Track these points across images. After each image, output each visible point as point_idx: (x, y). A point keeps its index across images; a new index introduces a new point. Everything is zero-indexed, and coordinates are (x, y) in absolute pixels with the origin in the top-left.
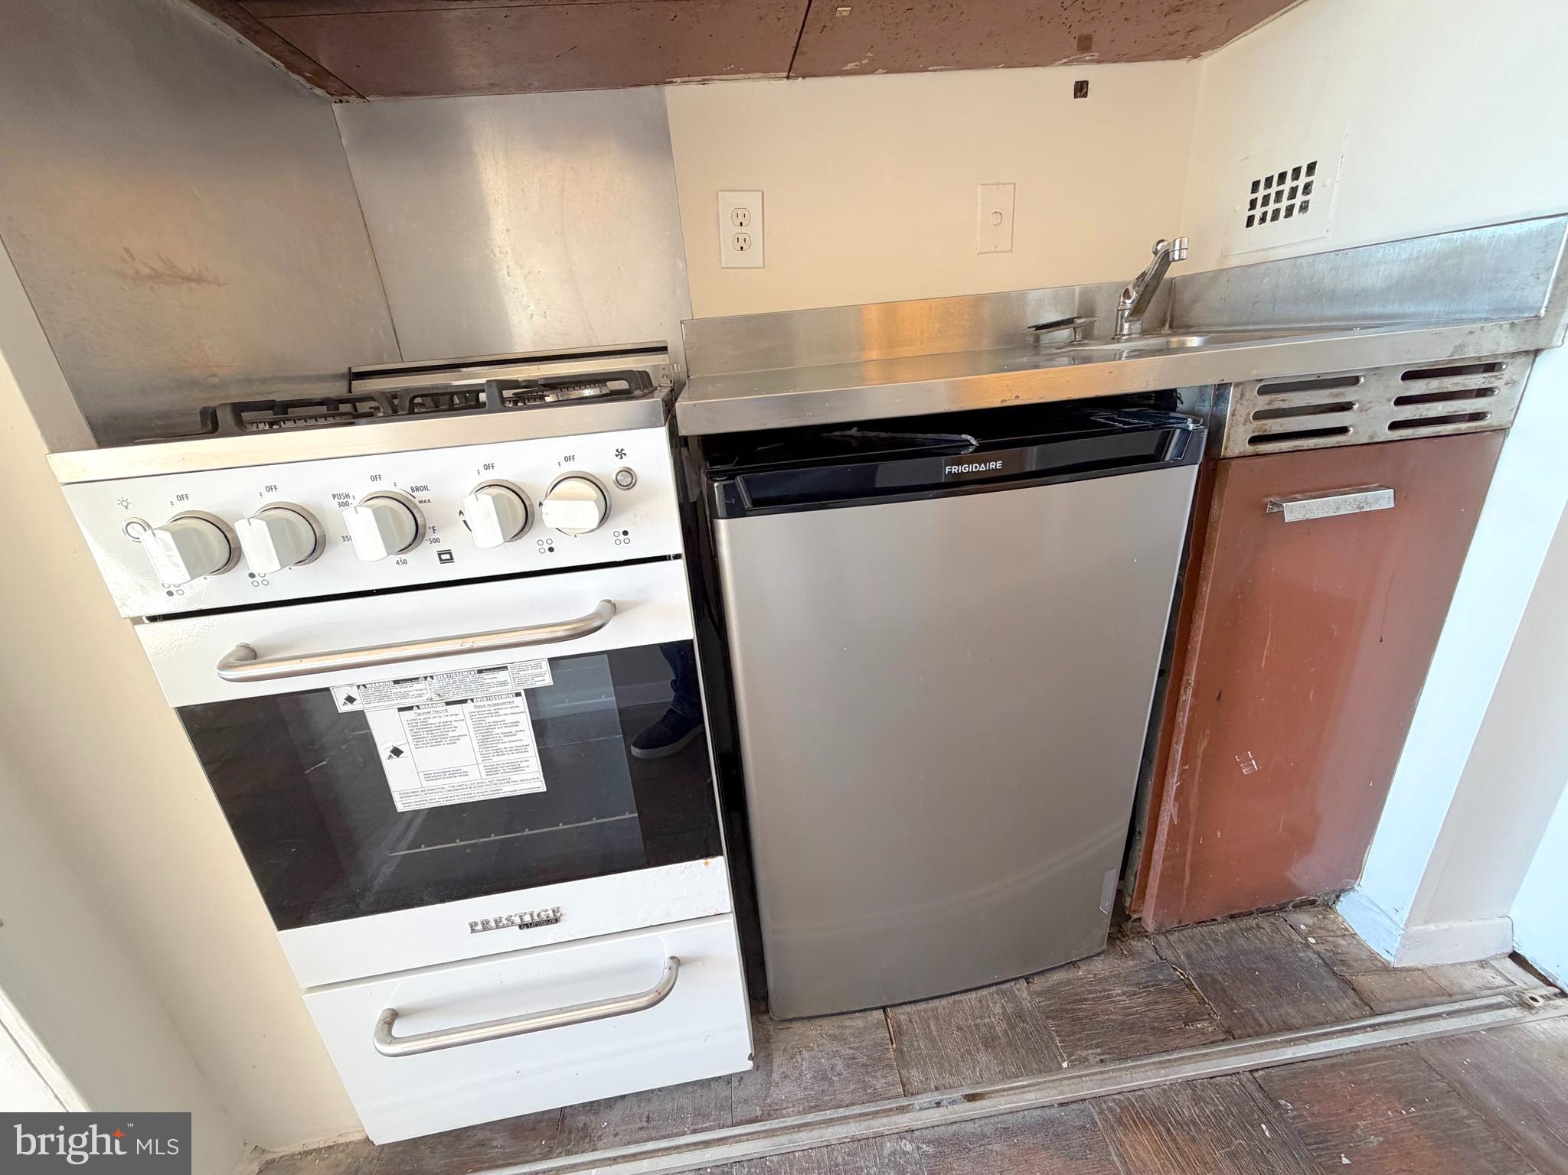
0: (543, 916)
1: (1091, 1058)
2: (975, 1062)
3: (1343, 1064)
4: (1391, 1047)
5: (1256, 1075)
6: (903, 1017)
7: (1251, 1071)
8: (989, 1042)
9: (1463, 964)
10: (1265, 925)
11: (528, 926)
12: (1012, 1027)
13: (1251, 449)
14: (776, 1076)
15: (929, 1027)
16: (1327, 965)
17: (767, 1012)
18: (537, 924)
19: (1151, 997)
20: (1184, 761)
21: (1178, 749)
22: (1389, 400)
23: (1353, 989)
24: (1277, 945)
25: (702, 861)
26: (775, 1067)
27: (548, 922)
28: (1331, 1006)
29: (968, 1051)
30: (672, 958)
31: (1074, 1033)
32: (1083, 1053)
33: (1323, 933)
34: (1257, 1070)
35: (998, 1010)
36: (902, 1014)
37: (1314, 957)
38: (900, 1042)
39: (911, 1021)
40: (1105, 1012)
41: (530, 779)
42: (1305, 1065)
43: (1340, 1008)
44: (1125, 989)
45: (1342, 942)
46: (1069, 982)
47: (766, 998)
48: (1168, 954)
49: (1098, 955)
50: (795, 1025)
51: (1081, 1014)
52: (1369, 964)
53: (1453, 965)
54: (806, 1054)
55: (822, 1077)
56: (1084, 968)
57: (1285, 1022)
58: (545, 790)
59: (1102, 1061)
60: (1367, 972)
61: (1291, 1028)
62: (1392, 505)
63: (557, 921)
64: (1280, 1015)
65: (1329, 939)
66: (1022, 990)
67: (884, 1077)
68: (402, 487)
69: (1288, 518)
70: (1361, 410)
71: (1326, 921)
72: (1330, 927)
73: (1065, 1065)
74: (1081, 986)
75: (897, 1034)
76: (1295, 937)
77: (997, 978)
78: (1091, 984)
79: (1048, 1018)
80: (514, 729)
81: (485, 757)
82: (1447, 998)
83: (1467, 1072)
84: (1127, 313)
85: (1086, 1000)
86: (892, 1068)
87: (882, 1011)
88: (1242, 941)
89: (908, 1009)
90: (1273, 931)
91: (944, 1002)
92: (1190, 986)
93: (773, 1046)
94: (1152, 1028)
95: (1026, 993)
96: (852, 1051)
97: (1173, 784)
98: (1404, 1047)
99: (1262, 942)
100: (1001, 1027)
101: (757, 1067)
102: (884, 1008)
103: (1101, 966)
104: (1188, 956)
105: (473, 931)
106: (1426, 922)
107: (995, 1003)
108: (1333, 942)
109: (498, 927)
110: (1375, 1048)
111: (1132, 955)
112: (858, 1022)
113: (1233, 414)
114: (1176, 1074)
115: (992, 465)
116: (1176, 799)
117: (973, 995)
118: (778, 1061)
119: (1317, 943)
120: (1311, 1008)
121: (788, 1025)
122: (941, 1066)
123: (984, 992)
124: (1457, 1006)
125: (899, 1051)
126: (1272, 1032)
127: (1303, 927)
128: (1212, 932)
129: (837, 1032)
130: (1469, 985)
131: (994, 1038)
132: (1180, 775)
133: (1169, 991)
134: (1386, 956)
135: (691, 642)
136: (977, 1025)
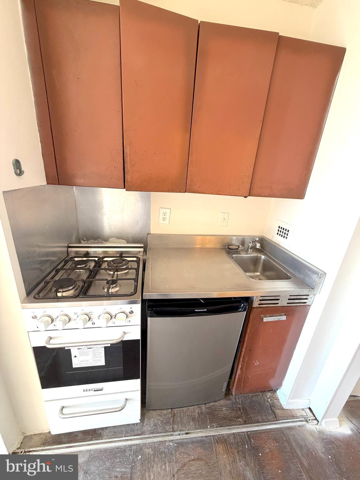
0: (99, 389)
1: (215, 426)
2: (190, 424)
3: (266, 432)
4: (277, 429)
5: (248, 433)
6: (176, 411)
7: (247, 432)
8: (194, 419)
9: (299, 409)
10: (261, 395)
11: (96, 391)
12: (199, 416)
13: (258, 306)
14: (145, 424)
15: (181, 415)
16: (271, 407)
17: (145, 407)
18: (98, 391)
19: (231, 411)
20: (242, 362)
21: (241, 359)
22: (287, 299)
23: (274, 414)
24: (261, 401)
25: (135, 380)
26: (145, 422)
27: (100, 390)
28: (268, 417)
29: (189, 422)
30: (126, 399)
31: (212, 419)
32: (213, 424)
33: (272, 398)
34: (249, 432)
35: (197, 411)
36: (175, 411)
37: (268, 404)
38: (174, 418)
39: (177, 413)
40: (221, 414)
41: (102, 362)
42: (259, 431)
43: (270, 418)
44: (226, 409)
45: (275, 401)
46: (214, 406)
47: (145, 403)
48: (238, 400)
49: (222, 399)
50: (151, 411)
51: (215, 414)
52: (280, 407)
53: (297, 409)
54: (152, 419)
55: (155, 425)
56: (218, 402)
57: (258, 420)
58: (105, 365)
59: (217, 427)
60: (279, 409)
61: (259, 422)
62: (286, 319)
63: (102, 390)
64: (257, 419)
65: (273, 400)
66: (203, 407)
67: (169, 426)
68: (88, 312)
69: (264, 321)
70: (281, 301)
71: (274, 395)
72: (274, 397)
73: (209, 427)
74: (216, 407)
75: (174, 416)
76: (266, 399)
77: (198, 404)
78: (219, 406)
79: (207, 415)
80: (100, 354)
81: (93, 358)
82: (292, 418)
83: (291, 436)
84: (250, 247)
85: (217, 411)
86: (171, 424)
87: (171, 409)
88: (254, 399)
89: (177, 409)
90: (262, 397)
91: (185, 408)
92: (240, 409)
93: (145, 416)
94: (230, 419)
95: (204, 407)
96: (163, 419)
97: (240, 366)
98: (281, 429)
99: (259, 399)
100: (197, 416)
101: (141, 422)
102: (172, 409)
103: (222, 402)
104: (242, 401)
105: (84, 391)
106: (292, 399)
107: (197, 409)
108: (274, 401)
109: (89, 391)
110: (274, 429)
111: (230, 400)
112: (165, 412)
113: (255, 300)
114: (232, 431)
115: (205, 310)
116: (240, 369)
117: (192, 407)
118: (146, 420)
119: (270, 401)
120: (264, 417)
121: (150, 411)
122: (182, 424)
123: (195, 406)
124: (293, 420)
125: (173, 420)
126: (255, 423)
127: (268, 396)
128: (249, 395)
129: (160, 414)
130: (298, 415)
131: (195, 419)
132: (241, 364)
133: (235, 410)
134: (283, 406)
135: (140, 340)
136: (192, 415)
